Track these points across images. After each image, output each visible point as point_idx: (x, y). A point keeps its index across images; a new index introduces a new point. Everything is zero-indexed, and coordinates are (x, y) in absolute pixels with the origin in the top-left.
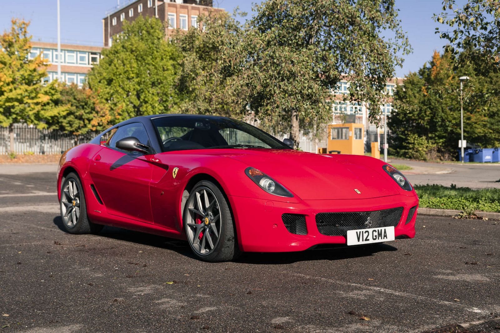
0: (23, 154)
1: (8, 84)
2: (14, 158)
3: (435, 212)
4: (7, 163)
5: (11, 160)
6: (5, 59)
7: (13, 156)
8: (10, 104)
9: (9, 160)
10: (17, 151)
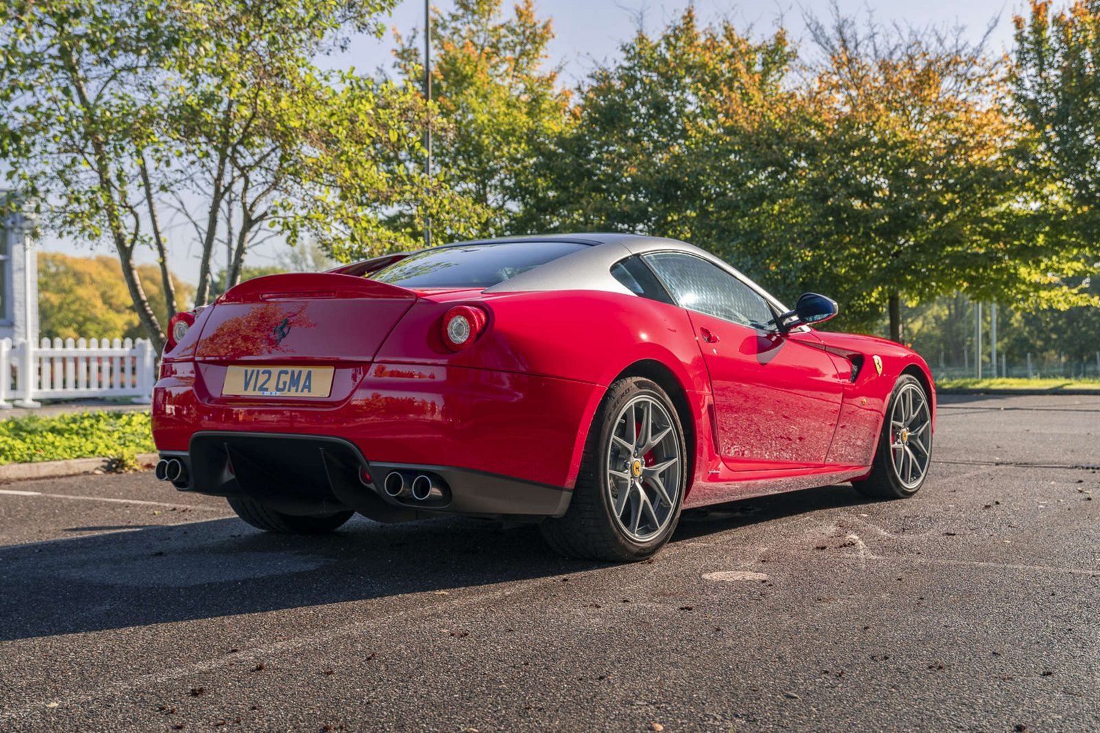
3: (52, 468)
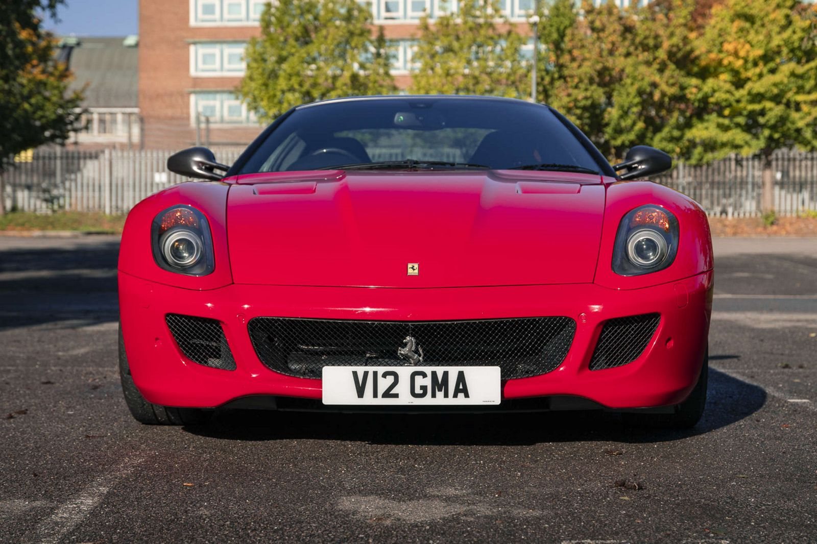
0: (794, 215)
1: (755, 64)
2: (772, 224)
4: (753, 236)
5: (765, 228)
6: (751, 9)
7: (771, 220)
8: (757, 107)
9: (760, 229)
10: (783, 208)
